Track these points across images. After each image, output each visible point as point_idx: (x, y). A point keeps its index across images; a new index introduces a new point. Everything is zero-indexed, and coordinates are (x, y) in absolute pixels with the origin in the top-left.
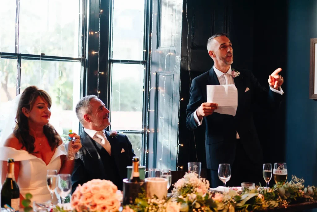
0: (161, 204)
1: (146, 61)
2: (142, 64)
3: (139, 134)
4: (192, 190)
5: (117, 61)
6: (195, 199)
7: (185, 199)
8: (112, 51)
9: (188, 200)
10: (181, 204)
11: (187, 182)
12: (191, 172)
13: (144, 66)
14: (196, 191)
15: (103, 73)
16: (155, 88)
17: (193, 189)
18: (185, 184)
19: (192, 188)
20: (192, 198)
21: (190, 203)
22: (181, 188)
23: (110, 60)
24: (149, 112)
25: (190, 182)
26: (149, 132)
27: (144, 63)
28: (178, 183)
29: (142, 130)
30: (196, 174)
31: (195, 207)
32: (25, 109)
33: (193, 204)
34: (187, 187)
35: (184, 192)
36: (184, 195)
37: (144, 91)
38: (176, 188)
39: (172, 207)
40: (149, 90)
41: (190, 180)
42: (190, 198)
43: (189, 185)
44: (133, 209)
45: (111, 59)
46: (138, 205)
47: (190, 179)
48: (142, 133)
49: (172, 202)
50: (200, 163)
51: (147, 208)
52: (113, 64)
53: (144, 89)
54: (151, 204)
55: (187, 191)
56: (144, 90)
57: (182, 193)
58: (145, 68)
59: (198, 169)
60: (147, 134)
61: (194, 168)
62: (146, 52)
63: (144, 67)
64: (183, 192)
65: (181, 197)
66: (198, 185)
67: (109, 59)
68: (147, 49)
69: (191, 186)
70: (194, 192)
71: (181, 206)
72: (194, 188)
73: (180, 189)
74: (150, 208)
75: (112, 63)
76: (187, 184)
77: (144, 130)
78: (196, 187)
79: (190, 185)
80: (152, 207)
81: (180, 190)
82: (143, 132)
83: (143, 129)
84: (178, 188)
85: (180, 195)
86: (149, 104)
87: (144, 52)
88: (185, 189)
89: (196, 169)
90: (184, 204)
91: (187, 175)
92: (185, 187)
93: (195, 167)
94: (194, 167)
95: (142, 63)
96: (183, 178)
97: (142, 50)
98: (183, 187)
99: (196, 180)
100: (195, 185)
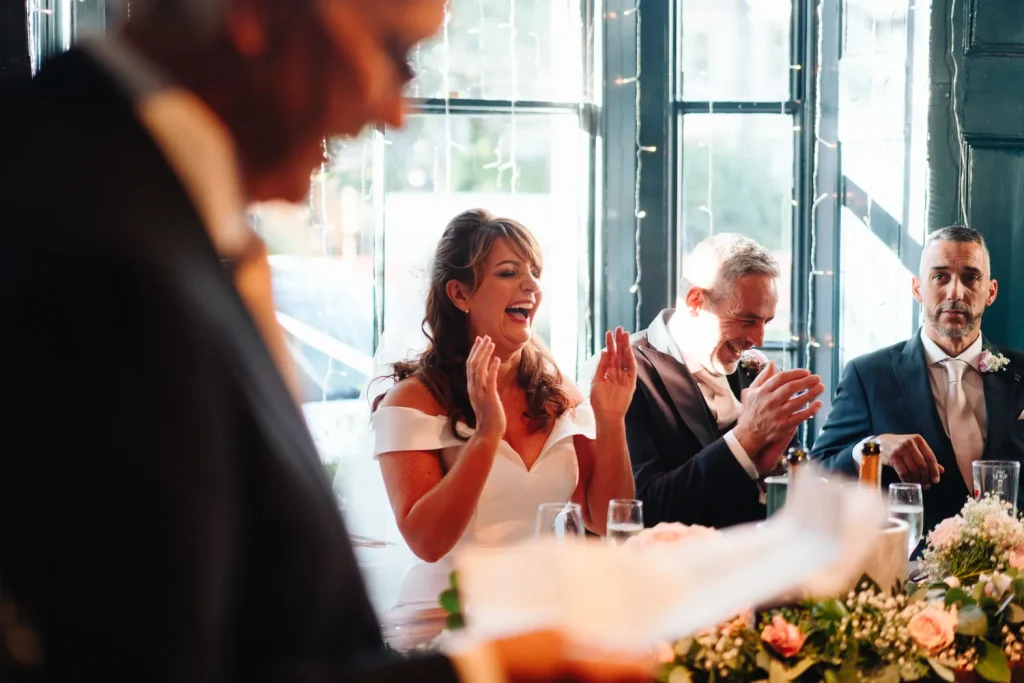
0: (893, 608)
1: (798, 102)
2: (788, 113)
3: (778, 354)
4: (993, 558)
5: (701, 107)
6: (1007, 593)
7: (972, 591)
8: (682, 73)
9: (983, 594)
10: (958, 608)
11: (975, 531)
12: (987, 494)
13: (794, 118)
14: (1006, 562)
15: (653, 149)
16: (836, 195)
17: (997, 556)
18: (965, 535)
19: (990, 550)
20: (996, 588)
21: (989, 606)
22: (953, 550)
23: (675, 103)
24: (814, 276)
25: (982, 529)
26: (817, 345)
27: (793, 108)
28: (940, 532)
29: (788, 340)
30: (1003, 501)
31: (1009, 619)
32: (457, 287)
33: (1002, 608)
34: (974, 546)
35: (964, 563)
36: (963, 574)
37: (793, 208)
38: (932, 549)
39: (929, 620)
40: (812, 203)
41: (986, 525)
42: (989, 588)
43: (981, 540)
44: (796, 624)
45: (678, 99)
46: (815, 610)
47: (983, 521)
48: (791, 350)
49: (926, 599)
50: (1018, 465)
51: (845, 621)
52: (686, 116)
53: (794, 198)
54: (859, 610)
55: (972, 561)
56: (796, 203)
57: (955, 566)
58: (798, 128)
59: (1009, 482)
60: (808, 352)
61: (996, 481)
62: (801, 74)
63: (795, 124)
64: (959, 565)
65: (952, 581)
66: (1012, 541)
67: (671, 100)
68: (801, 61)
69: (989, 546)
70: (1000, 566)
71: (958, 616)
72: (997, 550)
73: (947, 552)
74: (855, 623)
75: (684, 113)
76: (972, 538)
77: (797, 339)
78: (1007, 547)
79: (985, 540)
80: (862, 619)
81: (947, 557)
82: (795, 345)
83: (793, 334)
84: (941, 549)
85: (947, 575)
86: (813, 250)
87: (792, 71)
88: (966, 553)
89: (1000, 485)
90: (972, 609)
91: (971, 506)
92: (965, 547)
93: (1000, 476)
94: (995, 477)
95: (789, 110)
96: (957, 516)
97: (787, 66)
98: (960, 548)
99: (1006, 526)
100: (1004, 542)
